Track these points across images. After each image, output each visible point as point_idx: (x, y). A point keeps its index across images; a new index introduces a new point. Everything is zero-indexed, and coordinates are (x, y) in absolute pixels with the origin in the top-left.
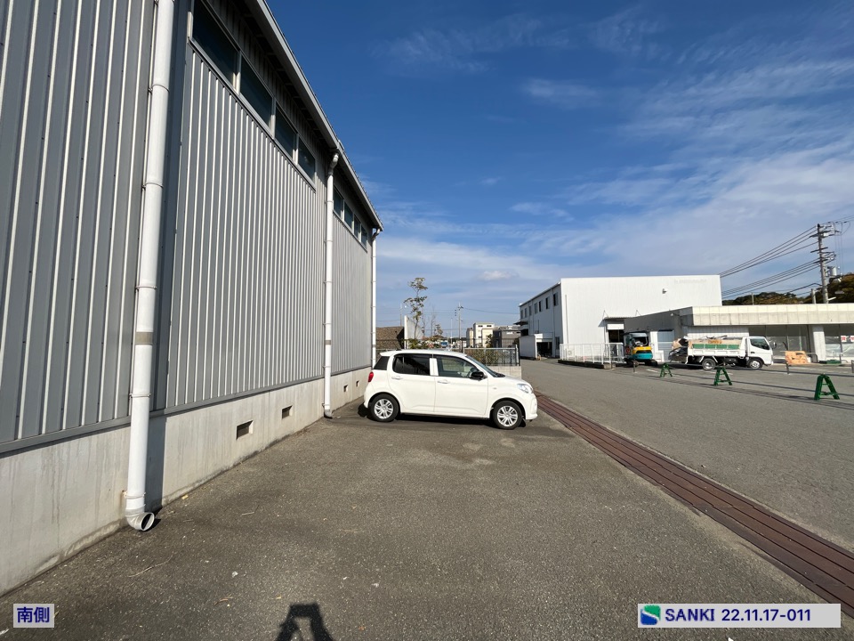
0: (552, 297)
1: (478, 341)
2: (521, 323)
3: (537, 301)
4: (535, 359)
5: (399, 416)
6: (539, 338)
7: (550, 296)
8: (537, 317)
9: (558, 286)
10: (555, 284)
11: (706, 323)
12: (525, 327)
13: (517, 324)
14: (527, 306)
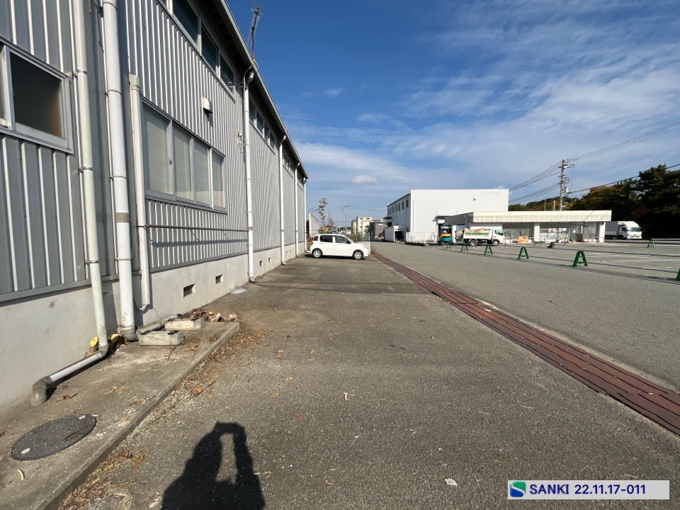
0: (405, 202)
1: (360, 230)
2: (388, 218)
3: (397, 204)
4: (393, 242)
5: (322, 257)
6: (396, 228)
7: (405, 200)
8: (398, 214)
9: (409, 195)
10: (407, 194)
11: (480, 221)
12: (389, 221)
13: (385, 218)
14: (391, 207)
